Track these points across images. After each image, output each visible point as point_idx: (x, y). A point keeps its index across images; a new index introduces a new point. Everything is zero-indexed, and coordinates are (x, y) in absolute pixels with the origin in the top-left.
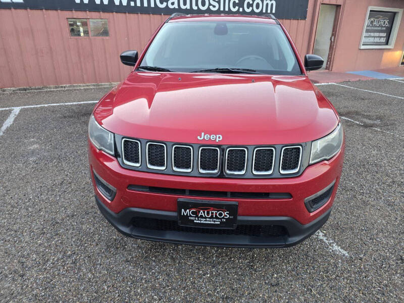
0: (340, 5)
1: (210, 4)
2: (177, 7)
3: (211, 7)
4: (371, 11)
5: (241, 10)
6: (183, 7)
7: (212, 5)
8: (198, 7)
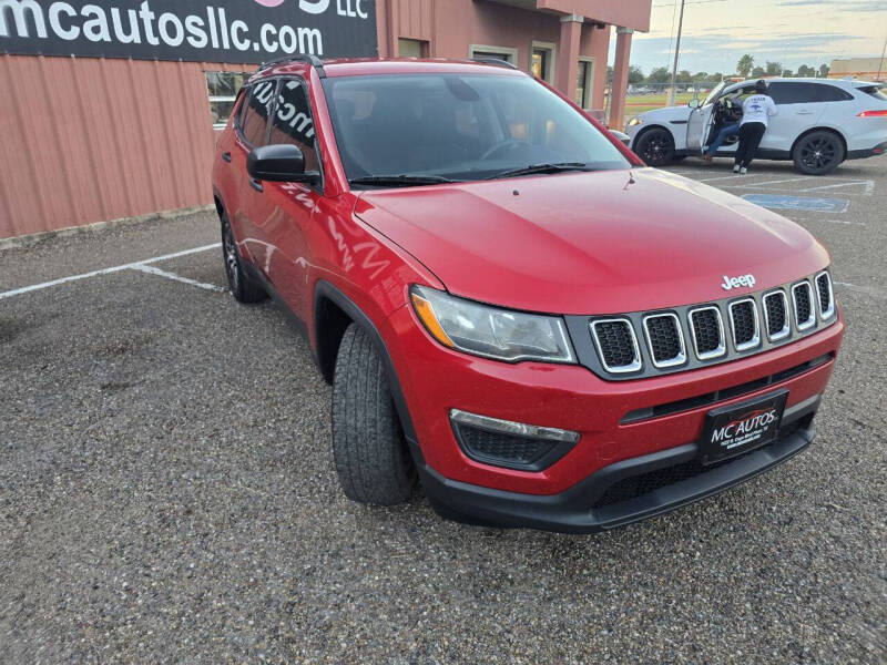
0: (427, 42)
1: (187, 34)
2: (107, 38)
3: (191, 40)
4: (475, 53)
5: (256, 47)
6: (124, 39)
7: (191, 35)
8: (161, 40)
